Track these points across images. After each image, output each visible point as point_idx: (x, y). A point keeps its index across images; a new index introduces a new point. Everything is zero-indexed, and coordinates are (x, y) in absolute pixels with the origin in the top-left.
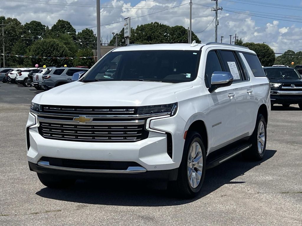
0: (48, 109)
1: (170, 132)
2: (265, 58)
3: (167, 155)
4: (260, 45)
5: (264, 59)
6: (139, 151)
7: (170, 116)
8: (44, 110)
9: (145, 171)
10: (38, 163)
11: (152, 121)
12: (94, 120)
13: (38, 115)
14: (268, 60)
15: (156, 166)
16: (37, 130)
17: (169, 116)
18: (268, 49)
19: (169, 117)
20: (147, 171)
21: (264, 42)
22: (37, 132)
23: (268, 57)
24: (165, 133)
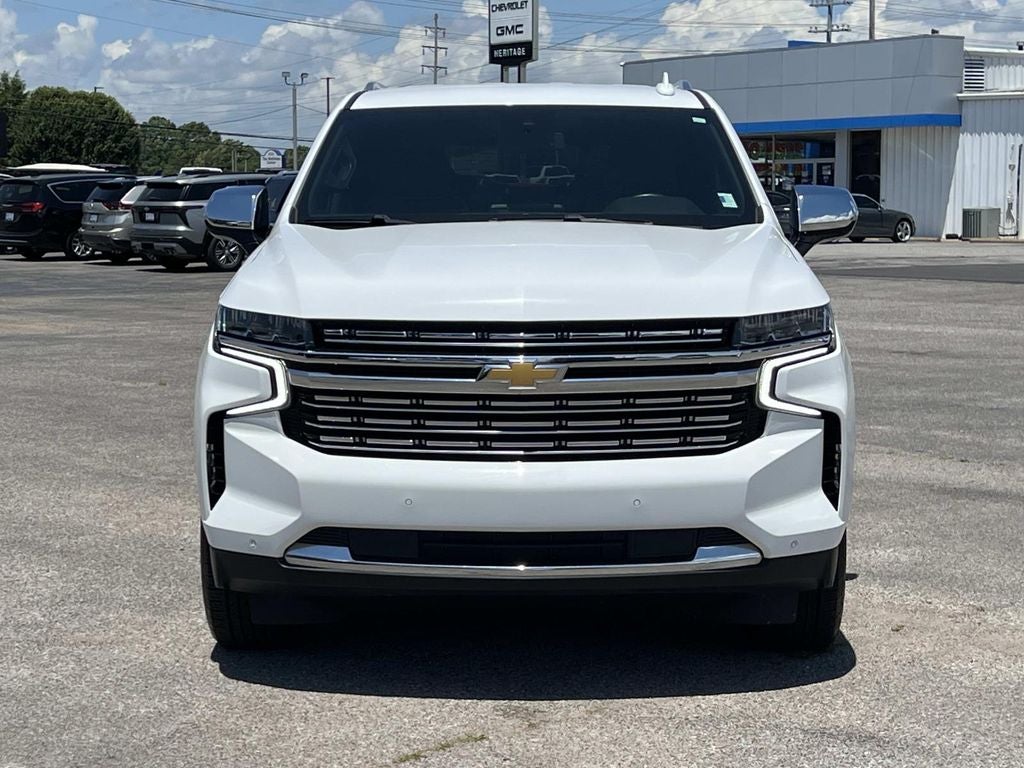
0: (344, 337)
1: (835, 411)
2: (109, 143)
3: (820, 497)
4: (87, 97)
5: (104, 144)
6: (746, 487)
7: (828, 353)
8: (327, 340)
9: (759, 561)
10: (289, 553)
11: (780, 371)
12: (571, 374)
13: (286, 361)
14: (116, 150)
15: (794, 540)
16: (277, 421)
17: (825, 350)
18: (116, 112)
19: (823, 355)
20: (765, 561)
21: (96, 88)
22: (277, 430)
23: (117, 140)
24: (819, 413)
